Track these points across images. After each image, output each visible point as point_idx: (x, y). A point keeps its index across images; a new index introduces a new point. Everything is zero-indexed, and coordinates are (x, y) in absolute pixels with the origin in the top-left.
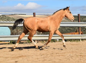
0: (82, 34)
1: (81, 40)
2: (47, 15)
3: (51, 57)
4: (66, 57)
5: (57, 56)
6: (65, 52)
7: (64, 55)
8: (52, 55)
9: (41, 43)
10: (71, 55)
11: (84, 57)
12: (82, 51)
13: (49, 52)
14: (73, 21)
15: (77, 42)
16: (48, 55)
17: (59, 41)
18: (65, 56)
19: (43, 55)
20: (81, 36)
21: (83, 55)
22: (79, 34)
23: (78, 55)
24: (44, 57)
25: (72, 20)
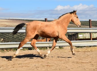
0: (50, 41)
1: (48, 48)
2: (9, 19)
3: (12, 69)
4: (31, 68)
5: (20, 67)
6: (29, 62)
7: (28, 65)
8: (14, 66)
9: (1, 53)
10: (37, 65)
11: (51, 67)
12: (49, 60)
13: (9, 63)
14: (80, 27)
15: (44, 50)
16: (8, 67)
17: (23, 50)
18: (29, 67)
19: (3, 67)
20: (49, 43)
21: (50, 65)
22: (46, 41)
23: (44, 65)
24: (4, 68)
25: (79, 25)
